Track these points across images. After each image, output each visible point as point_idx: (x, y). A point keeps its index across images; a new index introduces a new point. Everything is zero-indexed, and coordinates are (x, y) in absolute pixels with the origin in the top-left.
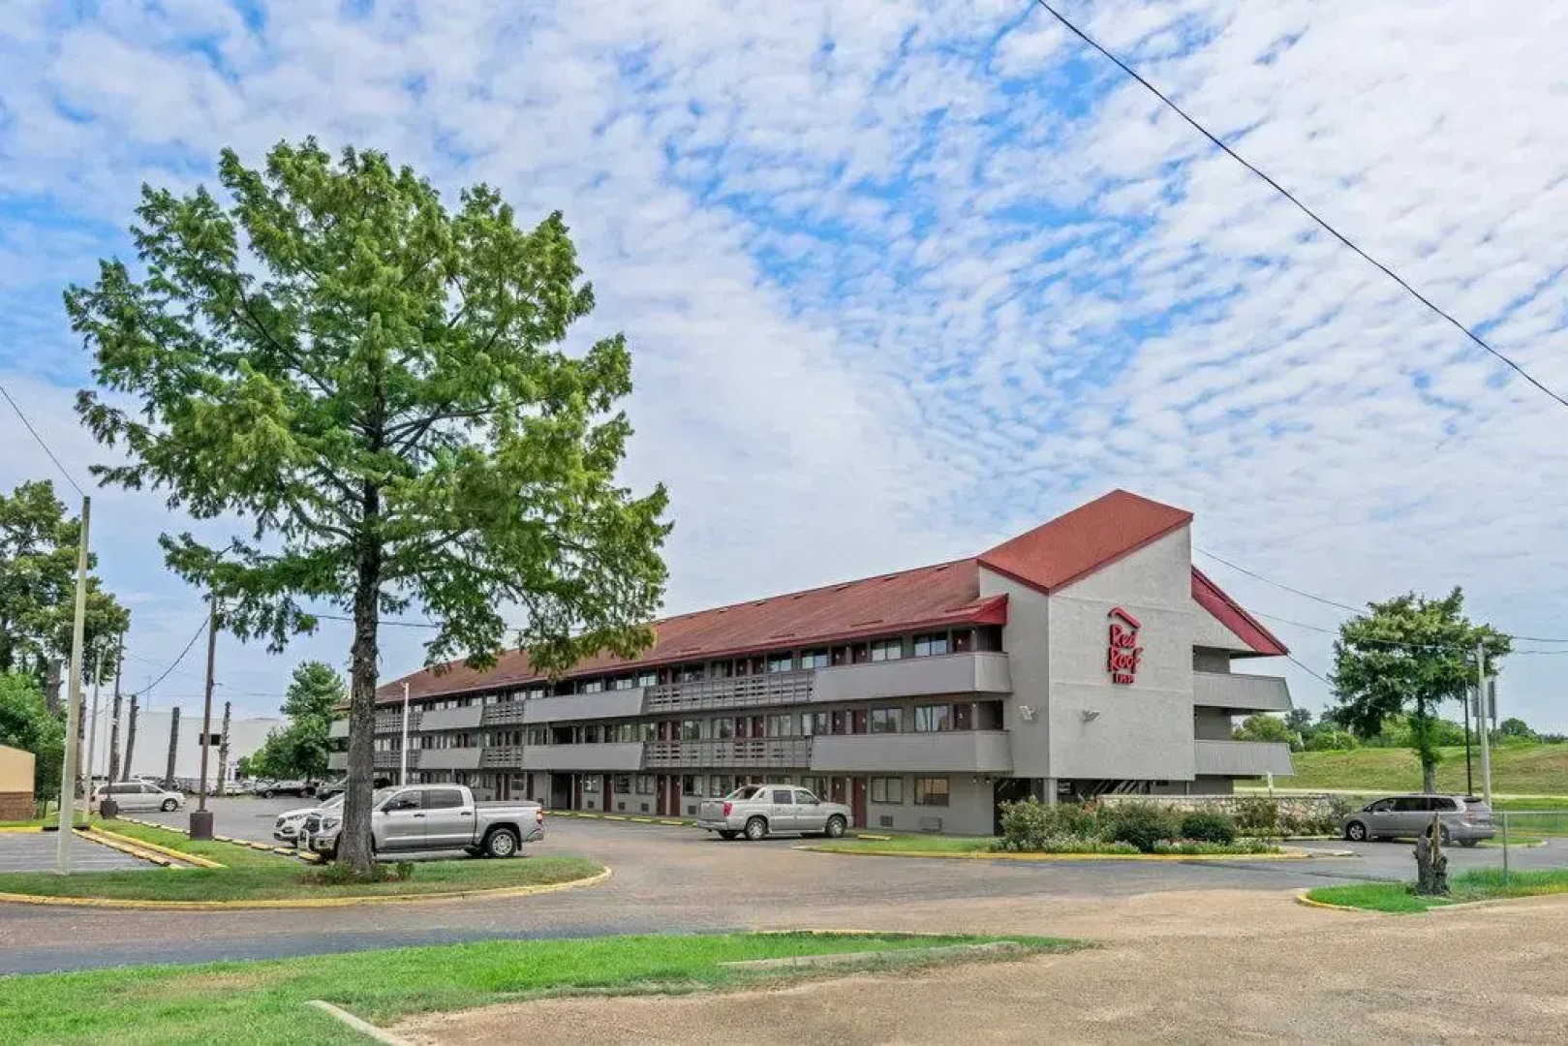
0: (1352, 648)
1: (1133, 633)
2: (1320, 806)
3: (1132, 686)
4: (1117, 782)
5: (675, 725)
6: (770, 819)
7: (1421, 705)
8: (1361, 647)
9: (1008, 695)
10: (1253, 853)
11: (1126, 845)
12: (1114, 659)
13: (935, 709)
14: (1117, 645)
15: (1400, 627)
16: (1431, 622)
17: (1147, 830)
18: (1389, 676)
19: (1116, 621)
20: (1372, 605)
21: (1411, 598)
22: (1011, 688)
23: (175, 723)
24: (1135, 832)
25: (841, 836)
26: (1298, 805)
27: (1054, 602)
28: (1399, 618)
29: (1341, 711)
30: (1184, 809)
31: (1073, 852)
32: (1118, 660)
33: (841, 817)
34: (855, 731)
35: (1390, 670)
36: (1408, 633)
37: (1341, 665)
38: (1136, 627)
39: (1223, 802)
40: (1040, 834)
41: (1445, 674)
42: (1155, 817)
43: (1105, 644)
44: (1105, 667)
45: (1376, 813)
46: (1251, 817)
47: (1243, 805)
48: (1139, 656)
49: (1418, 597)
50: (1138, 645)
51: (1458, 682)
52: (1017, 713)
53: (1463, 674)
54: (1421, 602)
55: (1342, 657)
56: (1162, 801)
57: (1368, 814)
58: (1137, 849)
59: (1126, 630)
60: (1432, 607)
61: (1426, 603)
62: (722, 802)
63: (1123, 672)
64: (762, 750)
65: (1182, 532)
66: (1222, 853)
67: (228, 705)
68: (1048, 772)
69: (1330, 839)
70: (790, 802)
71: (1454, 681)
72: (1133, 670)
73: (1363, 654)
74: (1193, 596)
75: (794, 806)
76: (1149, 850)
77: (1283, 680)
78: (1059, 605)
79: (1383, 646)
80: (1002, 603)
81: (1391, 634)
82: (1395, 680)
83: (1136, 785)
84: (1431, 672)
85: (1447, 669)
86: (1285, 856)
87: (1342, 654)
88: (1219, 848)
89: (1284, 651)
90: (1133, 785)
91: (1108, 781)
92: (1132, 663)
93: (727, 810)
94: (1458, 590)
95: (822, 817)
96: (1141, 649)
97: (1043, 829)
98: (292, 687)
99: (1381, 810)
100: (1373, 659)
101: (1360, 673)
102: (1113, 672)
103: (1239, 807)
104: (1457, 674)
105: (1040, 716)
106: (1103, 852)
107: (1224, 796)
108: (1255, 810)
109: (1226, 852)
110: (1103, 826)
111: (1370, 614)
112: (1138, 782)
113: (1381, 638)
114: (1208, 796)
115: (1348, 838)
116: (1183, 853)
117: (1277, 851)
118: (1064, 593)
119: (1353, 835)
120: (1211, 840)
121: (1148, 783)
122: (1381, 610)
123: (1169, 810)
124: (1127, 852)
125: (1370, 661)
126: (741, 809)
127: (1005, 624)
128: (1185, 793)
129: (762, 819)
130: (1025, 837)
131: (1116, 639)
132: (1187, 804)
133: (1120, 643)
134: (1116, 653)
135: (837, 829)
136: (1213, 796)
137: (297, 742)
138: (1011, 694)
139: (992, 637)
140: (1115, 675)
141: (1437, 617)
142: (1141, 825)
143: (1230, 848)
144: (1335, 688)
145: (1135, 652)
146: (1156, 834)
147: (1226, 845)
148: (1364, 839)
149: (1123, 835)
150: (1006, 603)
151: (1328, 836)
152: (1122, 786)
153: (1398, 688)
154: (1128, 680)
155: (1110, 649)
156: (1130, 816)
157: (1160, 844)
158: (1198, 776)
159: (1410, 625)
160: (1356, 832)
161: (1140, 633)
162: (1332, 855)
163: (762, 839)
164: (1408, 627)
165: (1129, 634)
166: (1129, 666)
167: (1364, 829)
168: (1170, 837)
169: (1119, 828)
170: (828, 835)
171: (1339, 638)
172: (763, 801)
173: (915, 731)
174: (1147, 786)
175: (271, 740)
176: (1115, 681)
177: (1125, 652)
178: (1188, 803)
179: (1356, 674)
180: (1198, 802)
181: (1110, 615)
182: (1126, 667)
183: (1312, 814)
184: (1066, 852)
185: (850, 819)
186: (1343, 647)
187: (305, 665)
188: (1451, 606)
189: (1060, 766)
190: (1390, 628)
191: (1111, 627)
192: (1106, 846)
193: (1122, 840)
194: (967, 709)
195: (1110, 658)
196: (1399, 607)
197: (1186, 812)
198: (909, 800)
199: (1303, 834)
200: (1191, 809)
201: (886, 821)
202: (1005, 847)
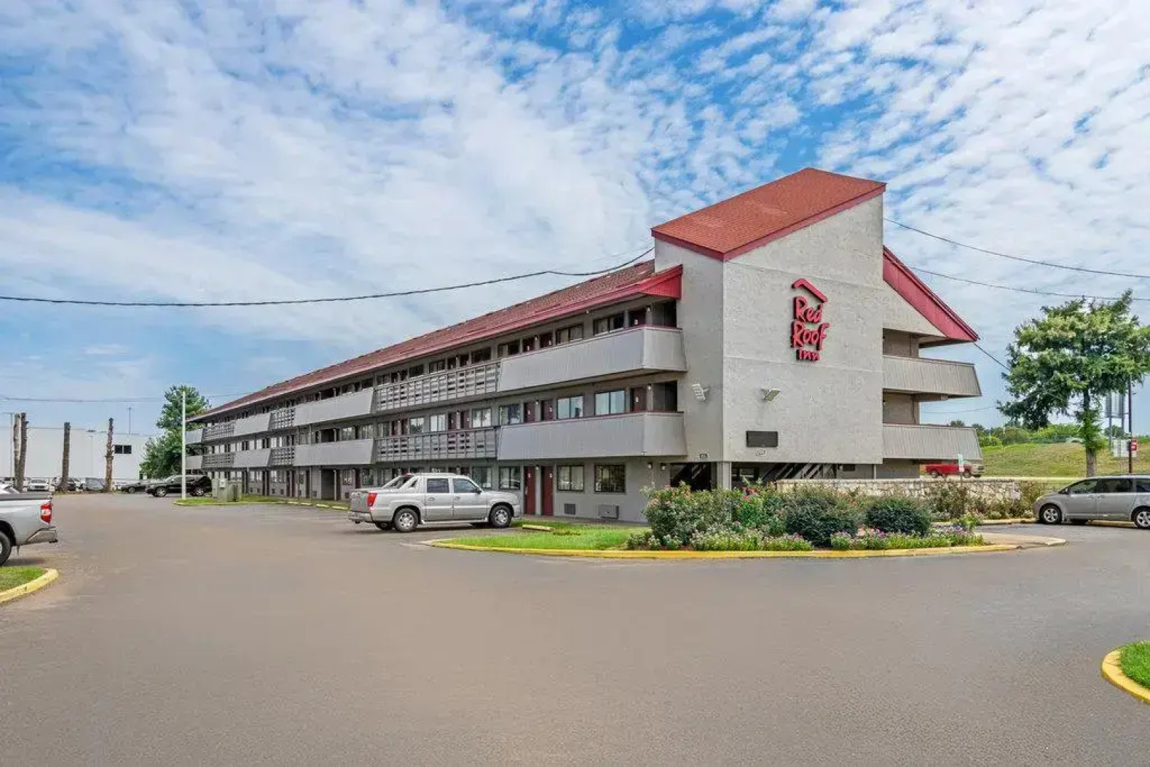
0: (1025, 350)
1: (819, 308)
2: (1007, 489)
3: (817, 364)
4: (800, 466)
5: (404, 422)
6: (422, 508)
7: (1087, 398)
8: (1035, 347)
9: (682, 373)
10: (953, 545)
11: (798, 539)
12: (797, 335)
13: (613, 394)
14: (801, 320)
15: (1072, 328)
16: (1102, 322)
17: (822, 520)
18: (1061, 372)
19: (800, 294)
20: (1046, 310)
21: (1082, 302)
22: (686, 368)
23: (67, 435)
24: (809, 523)
25: (506, 526)
26: (986, 488)
27: (730, 268)
28: (1072, 319)
29: (1013, 407)
30: (870, 493)
31: (729, 549)
32: (802, 335)
33: (508, 507)
34: (543, 418)
35: (1062, 367)
36: (1079, 332)
37: (1014, 366)
38: (823, 302)
39: (911, 486)
40: (690, 526)
41: (1112, 370)
42: (833, 503)
43: (787, 318)
44: (789, 344)
45: (1073, 496)
46: (941, 500)
47: (932, 489)
48: (825, 332)
49: (1090, 300)
50: (823, 321)
51: (1124, 376)
52: (690, 393)
53: (1129, 369)
54: (1091, 306)
55: (1015, 359)
56: (845, 486)
57: (1065, 496)
58: (808, 544)
59: (811, 304)
60: (1101, 309)
61: (1097, 307)
62: (366, 492)
63: (807, 348)
64: (468, 441)
65: (874, 201)
66: (916, 546)
67: (111, 420)
68: (722, 454)
69: (1023, 522)
70: (448, 491)
71: (1120, 376)
72: (818, 348)
73: (1035, 355)
74: (884, 279)
75: (451, 494)
76: (827, 545)
77: (971, 366)
78: (735, 272)
79: (1056, 344)
80: (677, 273)
81: (1064, 334)
82: (1068, 376)
83: (821, 468)
84: (1100, 367)
85: (1115, 365)
86: (992, 547)
87: (1015, 355)
88: (913, 541)
89: (973, 337)
90: (816, 469)
91: (792, 465)
92: (817, 339)
93: (371, 500)
94: (1129, 293)
95: (485, 506)
96: (827, 326)
97: (692, 519)
98: (165, 406)
99: (1077, 492)
100: (1048, 357)
101: (1034, 370)
102: (796, 349)
103: (928, 490)
104: (1123, 369)
105: (713, 393)
106: (766, 548)
107: (912, 480)
108: (945, 494)
109: (921, 546)
110: (771, 515)
111: (1043, 317)
112: (822, 466)
113: (1055, 338)
114: (895, 480)
115: (1041, 521)
116: (868, 548)
117: (980, 542)
118: (741, 260)
119: (1047, 519)
120: (903, 531)
121: (835, 467)
122: (1056, 313)
123: (853, 494)
124: (797, 548)
125: (1045, 359)
126: (388, 497)
127: (679, 298)
128: (873, 478)
129: (414, 509)
130: (669, 530)
131: (800, 312)
132: (873, 489)
133: (804, 319)
134: (800, 327)
135: (502, 518)
136: (902, 480)
137: (167, 450)
138: (686, 372)
139: (668, 314)
140: (798, 352)
141: (1107, 319)
142: (815, 514)
143: (926, 540)
144: (1010, 385)
145: (819, 330)
146: (833, 525)
147: (922, 535)
148: (1059, 522)
149: (794, 526)
150: (681, 275)
151: (1019, 520)
152: (805, 470)
153: (1069, 383)
154: (812, 358)
155: (792, 325)
156: (802, 503)
157: (839, 537)
158: (884, 460)
159: (1081, 326)
160: (1050, 515)
161: (826, 308)
162: (1044, 545)
163: (414, 530)
164: (1080, 327)
165: (815, 309)
166: (815, 342)
167: (1060, 513)
168: (851, 528)
169: (790, 518)
170: (491, 524)
171: (1014, 340)
172: (414, 491)
173: (595, 415)
174: (835, 470)
175: (149, 447)
176: (798, 358)
177: (809, 328)
178: (875, 486)
179: (1030, 372)
180: (886, 487)
181: (793, 287)
182: (810, 343)
183: (999, 497)
184: (719, 549)
185: (517, 508)
186: (1016, 349)
187: (175, 388)
188: (1120, 307)
189: (734, 450)
190: (1063, 329)
191: (795, 300)
192: (771, 541)
193: (791, 533)
194: (642, 390)
195: (793, 332)
196: (1071, 310)
197: (872, 498)
198: (590, 488)
199: (994, 518)
200: (878, 493)
201: (570, 509)
202: (646, 544)
